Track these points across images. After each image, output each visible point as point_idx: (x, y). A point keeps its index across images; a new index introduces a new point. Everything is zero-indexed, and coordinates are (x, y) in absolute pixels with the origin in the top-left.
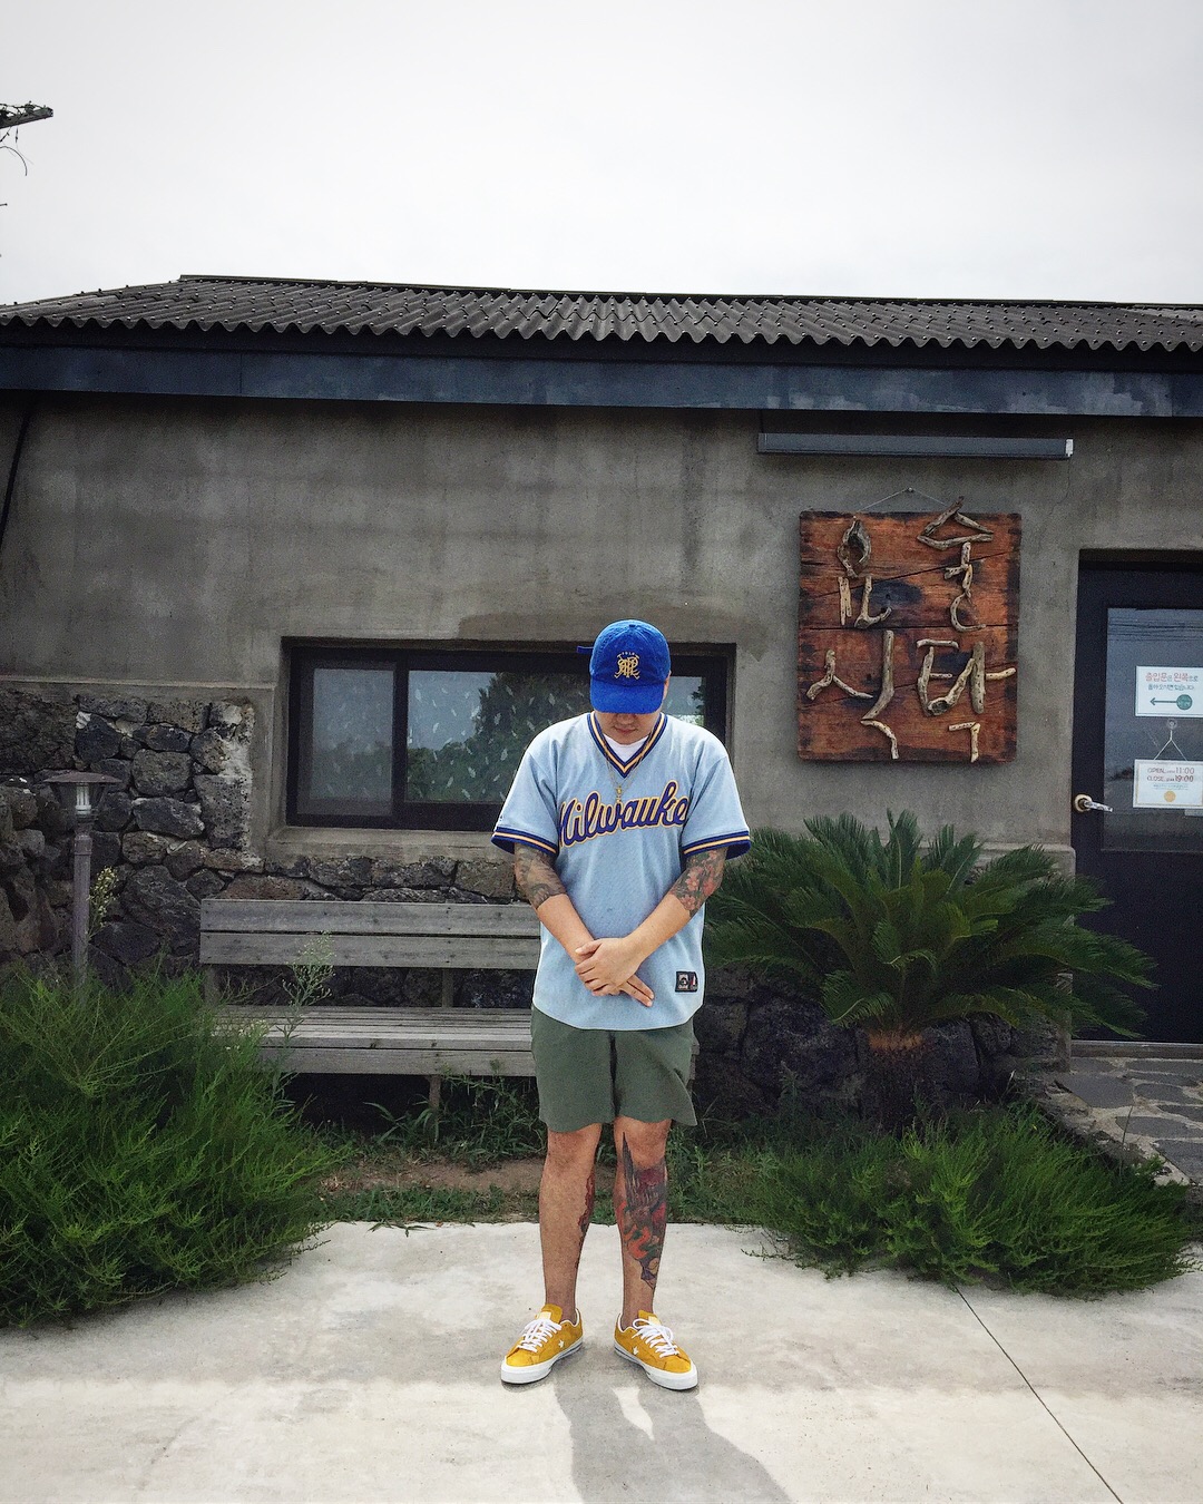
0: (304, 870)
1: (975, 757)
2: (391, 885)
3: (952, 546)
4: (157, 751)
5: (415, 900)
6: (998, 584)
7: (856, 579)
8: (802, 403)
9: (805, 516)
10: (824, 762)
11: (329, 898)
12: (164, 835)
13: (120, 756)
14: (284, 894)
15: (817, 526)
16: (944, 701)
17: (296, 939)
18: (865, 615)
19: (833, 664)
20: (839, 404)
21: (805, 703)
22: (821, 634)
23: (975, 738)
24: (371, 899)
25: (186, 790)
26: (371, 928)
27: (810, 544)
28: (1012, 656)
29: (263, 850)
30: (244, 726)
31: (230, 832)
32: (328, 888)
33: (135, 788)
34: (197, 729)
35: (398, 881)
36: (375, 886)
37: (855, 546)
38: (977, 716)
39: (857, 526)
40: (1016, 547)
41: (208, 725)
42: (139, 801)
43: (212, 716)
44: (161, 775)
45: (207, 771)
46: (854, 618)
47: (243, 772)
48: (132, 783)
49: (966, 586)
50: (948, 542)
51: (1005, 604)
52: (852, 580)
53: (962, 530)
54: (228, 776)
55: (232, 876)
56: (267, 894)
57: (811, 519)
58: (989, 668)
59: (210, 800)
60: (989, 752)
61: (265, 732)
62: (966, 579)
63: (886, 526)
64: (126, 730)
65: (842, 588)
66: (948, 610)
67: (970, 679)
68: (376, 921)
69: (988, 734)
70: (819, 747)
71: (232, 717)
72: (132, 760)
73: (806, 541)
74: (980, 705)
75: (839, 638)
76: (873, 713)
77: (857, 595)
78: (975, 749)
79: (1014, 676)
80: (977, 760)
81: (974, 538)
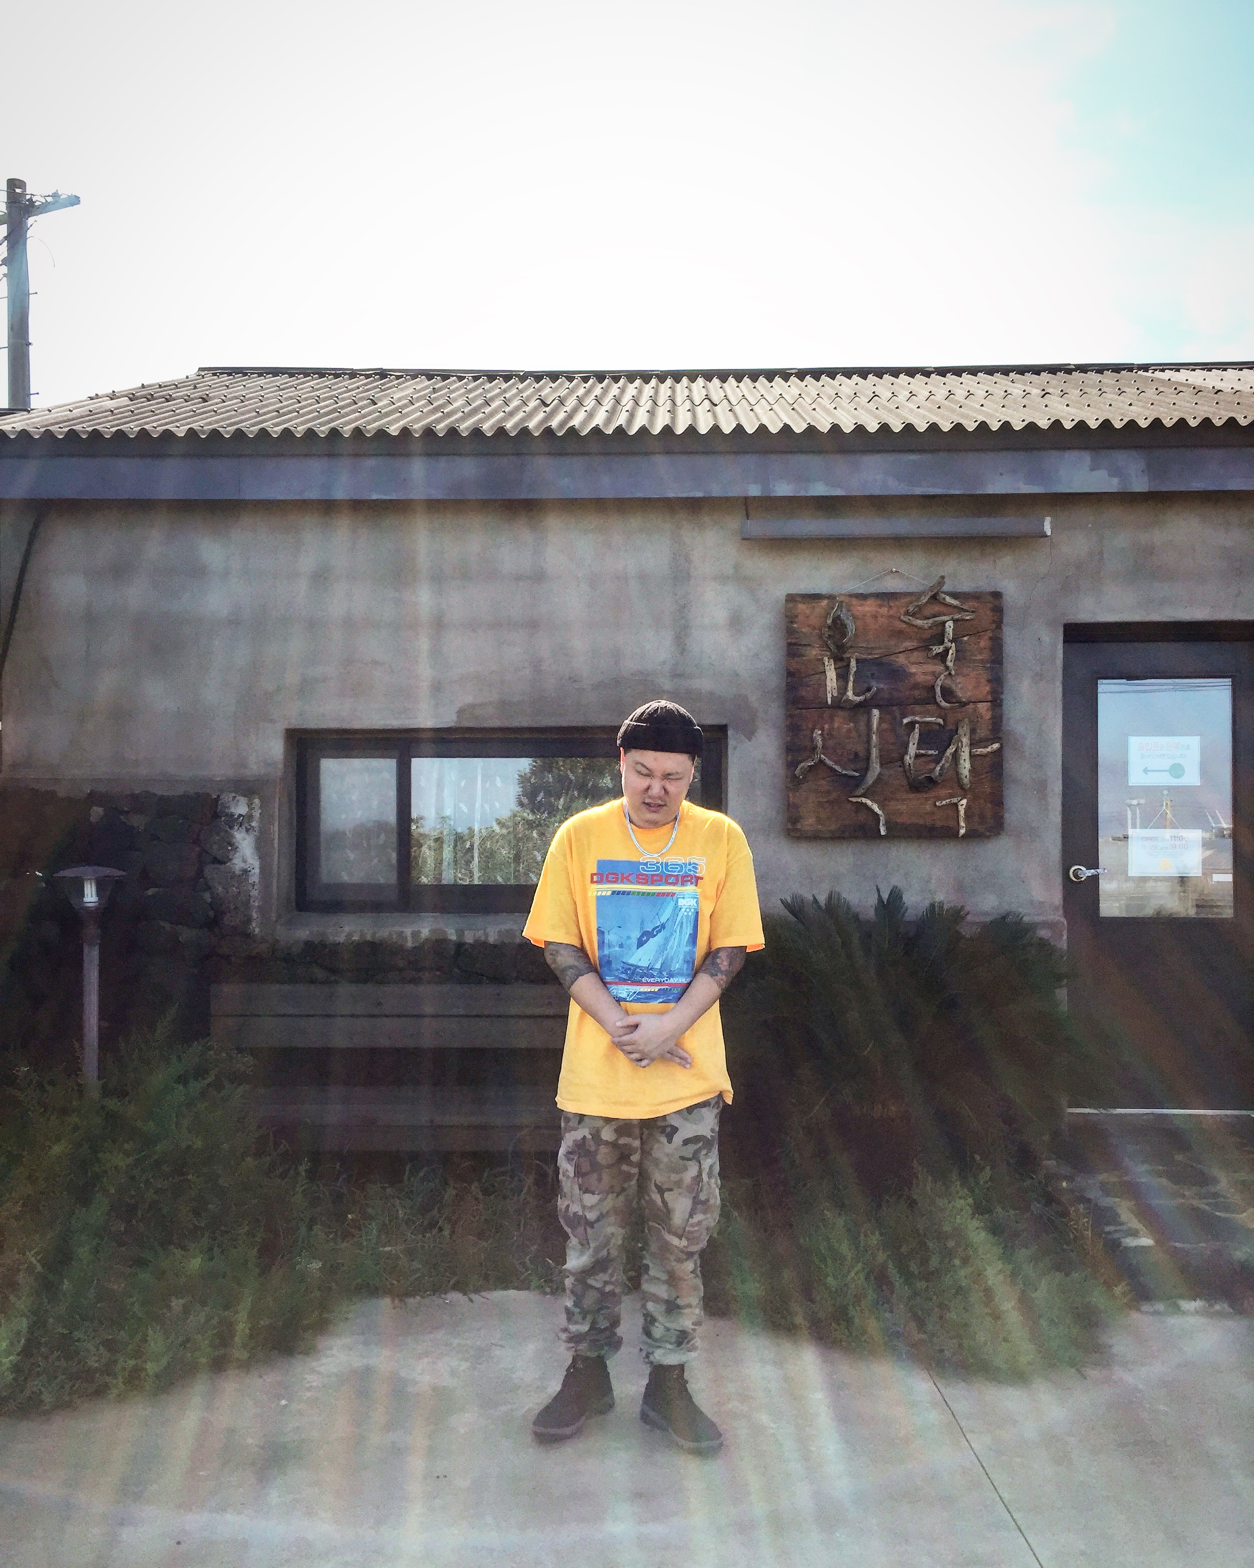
0: (311, 955)
1: (962, 831)
2: (395, 968)
3: (936, 625)
4: (167, 843)
5: (419, 982)
6: (981, 661)
7: (841, 660)
8: (783, 489)
9: (791, 599)
10: (814, 837)
11: (336, 982)
12: (175, 923)
13: (133, 848)
15: (801, 607)
16: (930, 778)
17: (302, 1022)
18: (850, 693)
19: (820, 743)
20: (819, 489)
21: (794, 782)
22: (807, 714)
23: (962, 813)
24: (376, 982)
25: (196, 880)
27: (796, 626)
28: (997, 729)
29: (270, 937)
30: (250, 817)
31: (239, 919)
32: (334, 972)
33: (148, 878)
34: (206, 821)
35: (401, 964)
36: (381, 970)
37: (838, 626)
38: (963, 791)
39: (840, 606)
40: (999, 624)
42: (150, 892)
44: (172, 866)
45: (215, 861)
46: (840, 697)
47: (251, 861)
48: (145, 875)
49: (949, 664)
50: (931, 621)
51: (988, 681)
52: (837, 660)
53: (943, 609)
54: (236, 866)
55: (242, 962)
57: (796, 601)
58: (973, 744)
59: (219, 888)
60: (977, 826)
61: (271, 822)
62: (949, 657)
63: (869, 607)
64: (138, 823)
65: (827, 668)
66: (933, 688)
67: (955, 754)
68: (378, 1003)
69: (975, 809)
70: (808, 823)
71: (240, 808)
72: (143, 851)
73: (792, 622)
74: (966, 781)
75: (826, 718)
76: (861, 791)
77: (842, 676)
78: (962, 824)
79: (1000, 750)
80: (965, 834)
81: (957, 616)
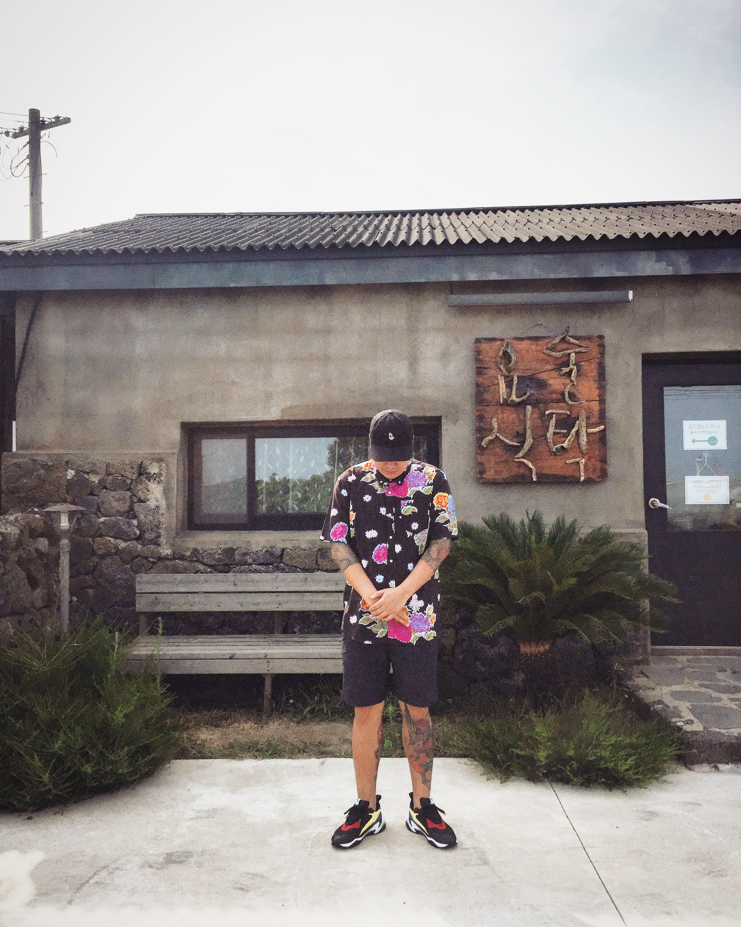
0: (196, 556)
1: (582, 479)
2: (245, 563)
3: (564, 355)
4: (112, 490)
5: (259, 572)
6: (592, 377)
7: (508, 377)
8: (472, 276)
9: (478, 341)
10: (493, 483)
11: (211, 572)
12: (116, 538)
13: (92, 494)
14: (185, 571)
15: (484, 346)
16: (562, 447)
17: (190, 596)
18: (514, 397)
19: (495, 425)
20: (494, 276)
21: (481, 449)
22: (488, 409)
23: (582, 467)
24: (234, 572)
25: (129, 512)
26: (232, 588)
27: (481, 357)
28: (602, 417)
29: (172, 545)
30: (161, 475)
31: (153, 535)
32: (210, 566)
33: (100, 511)
34: (134, 477)
35: (250, 561)
36: (237, 565)
37: (506, 356)
38: (583, 455)
39: (507, 345)
40: (602, 354)
41: (140, 474)
42: (102, 519)
43: (142, 469)
44: (115, 504)
45: (140, 501)
46: (508, 398)
47: (160, 501)
48: (99, 509)
49: (573, 378)
50: (561, 353)
51: (597, 388)
52: (506, 377)
53: (569, 346)
54: (152, 504)
55: (155, 560)
56: (176, 570)
57: (480, 342)
58: (588, 426)
59: (142, 517)
60: (591, 476)
61: (172, 478)
62: (573, 375)
63: (525, 345)
64: (95, 479)
65: (500, 382)
66: (563, 394)
67: (577, 432)
68: (235, 585)
69: (590, 465)
70: (490, 475)
71: (154, 469)
72: (98, 495)
73: (479, 355)
74: (584, 448)
75: (499, 411)
76: (520, 454)
77: (509, 385)
78: (582, 474)
79: (604, 430)
80: (584, 481)
81: (577, 350)
